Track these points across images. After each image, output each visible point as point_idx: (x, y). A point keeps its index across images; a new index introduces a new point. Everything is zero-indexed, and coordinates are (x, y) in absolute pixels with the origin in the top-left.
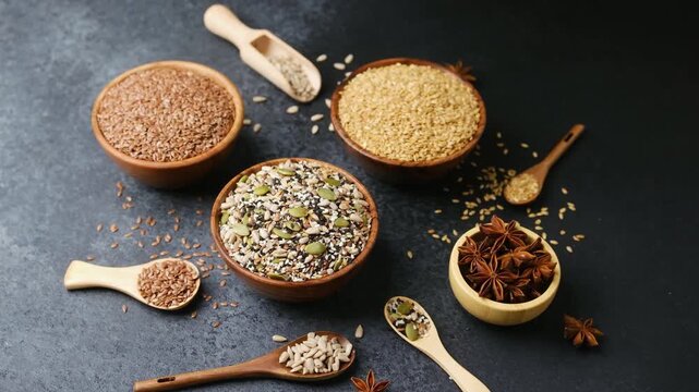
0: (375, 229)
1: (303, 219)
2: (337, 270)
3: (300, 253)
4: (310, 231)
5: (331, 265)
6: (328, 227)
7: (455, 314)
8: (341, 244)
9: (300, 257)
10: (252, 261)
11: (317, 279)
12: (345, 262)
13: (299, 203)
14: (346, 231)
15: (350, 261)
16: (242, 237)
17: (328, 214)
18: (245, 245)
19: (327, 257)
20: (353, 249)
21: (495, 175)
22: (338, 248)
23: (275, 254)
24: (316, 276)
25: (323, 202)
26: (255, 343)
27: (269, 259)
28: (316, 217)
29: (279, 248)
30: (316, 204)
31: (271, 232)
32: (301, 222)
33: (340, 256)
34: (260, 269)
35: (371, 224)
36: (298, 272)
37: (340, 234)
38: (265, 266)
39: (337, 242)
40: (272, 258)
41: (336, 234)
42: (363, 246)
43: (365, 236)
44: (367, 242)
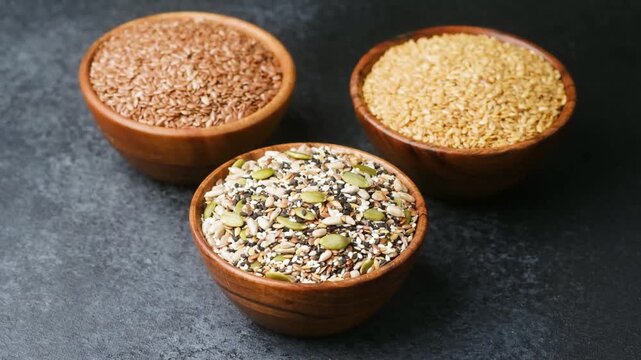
0: (421, 228)
1: (319, 205)
2: (365, 272)
3: (313, 247)
4: (328, 221)
5: (357, 266)
7: (522, 353)
8: (372, 241)
9: (313, 253)
10: (246, 258)
11: (336, 282)
12: (376, 263)
13: (315, 188)
14: (380, 226)
15: (385, 263)
16: (233, 228)
17: (356, 202)
18: (237, 239)
19: (350, 254)
20: (389, 249)
22: (368, 246)
23: (278, 249)
24: (334, 278)
25: (347, 189)
27: (270, 255)
28: (337, 204)
29: (284, 241)
30: (339, 190)
31: (274, 222)
32: (317, 209)
33: (370, 256)
34: (256, 268)
35: (416, 222)
36: (309, 273)
37: (371, 228)
38: (264, 265)
39: (366, 238)
40: (274, 255)
41: (365, 227)
42: (403, 247)
43: (407, 235)
44: (409, 243)
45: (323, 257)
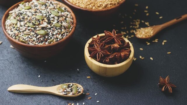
0: (72, 31)
1: (41, 20)
2: (50, 43)
3: (36, 33)
4: (42, 26)
5: (48, 41)
6: (51, 25)
8: (55, 33)
9: (35, 35)
10: (15, 34)
11: (40, 45)
12: (55, 41)
13: (41, 14)
14: (59, 29)
15: (57, 41)
16: (14, 24)
17: (53, 20)
18: (14, 28)
19: (47, 37)
20: (60, 37)
21: (139, 23)
22: (53, 35)
23: (25, 32)
24: (40, 44)
25: (52, 16)
27: (22, 34)
28: (46, 21)
29: (27, 31)
30: (49, 16)
31: (26, 24)
32: (40, 21)
33: (53, 38)
34: (17, 38)
35: (72, 29)
36: (33, 41)
37: (55, 29)
38: (20, 37)
39: (53, 32)
40: (23, 34)
41: (54, 29)
42: (65, 36)
43: (67, 33)
44: (67, 35)
45: (38, 37)
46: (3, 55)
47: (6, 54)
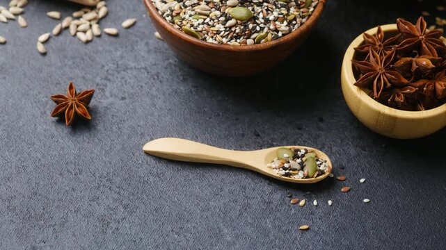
0: (316, 13)
2: (259, 42)
3: (224, 14)
5: (254, 36)
8: (271, 18)
9: (222, 19)
10: (172, 11)
11: (233, 46)
12: (270, 36)
14: (282, 6)
15: (277, 37)
19: (251, 26)
20: (283, 27)
22: (267, 21)
23: (197, 9)
24: (233, 42)
26: (148, 100)
27: (190, 12)
29: (203, 5)
33: (266, 30)
34: (177, 20)
35: (315, 7)
36: (215, 34)
37: (274, 7)
38: (183, 19)
39: (268, 14)
40: (193, 13)
41: (270, 6)
42: (296, 27)
43: (303, 17)
44: (302, 24)
45: (230, 23)
46: (135, 57)
47: (143, 54)
